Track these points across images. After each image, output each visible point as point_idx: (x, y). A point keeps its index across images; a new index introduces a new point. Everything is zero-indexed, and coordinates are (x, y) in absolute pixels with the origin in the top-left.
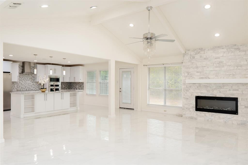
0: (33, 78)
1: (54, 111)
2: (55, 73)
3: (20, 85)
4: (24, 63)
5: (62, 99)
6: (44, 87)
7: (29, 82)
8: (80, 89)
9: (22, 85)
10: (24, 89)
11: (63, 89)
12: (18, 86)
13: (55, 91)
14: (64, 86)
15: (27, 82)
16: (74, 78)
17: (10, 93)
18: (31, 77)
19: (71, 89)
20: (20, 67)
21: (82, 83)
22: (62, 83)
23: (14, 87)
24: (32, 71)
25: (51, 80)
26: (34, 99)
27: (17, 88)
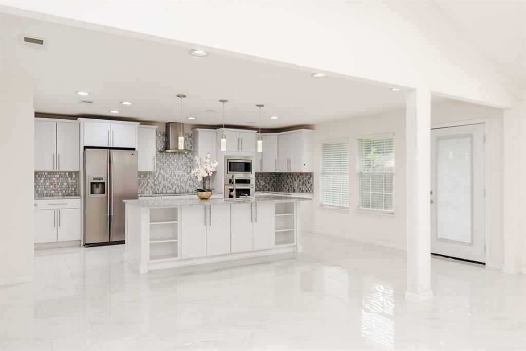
0: (190, 163)
1: (231, 254)
2: (240, 150)
3: (160, 181)
4: (168, 125)
5: (254, 220)
6: (204, 187)
7: (181, 172)
8: (303, 192)
9: (164, 181)
10: (170, 189)
11: (260, 190)
12: (156, 183)
13: (235, 196)
14: (262, 183)
15: (177, 172)
16: (289, 161)
17: (124, 201)
18: (185, 159)
19: (280, 191)
20: (159, 135)
21: (310, 175)
22: (257, 175)
23: (147, 185)
24: (188, 145)
25: (232, 166)
26: (177, 220)
27: (154, 187)
